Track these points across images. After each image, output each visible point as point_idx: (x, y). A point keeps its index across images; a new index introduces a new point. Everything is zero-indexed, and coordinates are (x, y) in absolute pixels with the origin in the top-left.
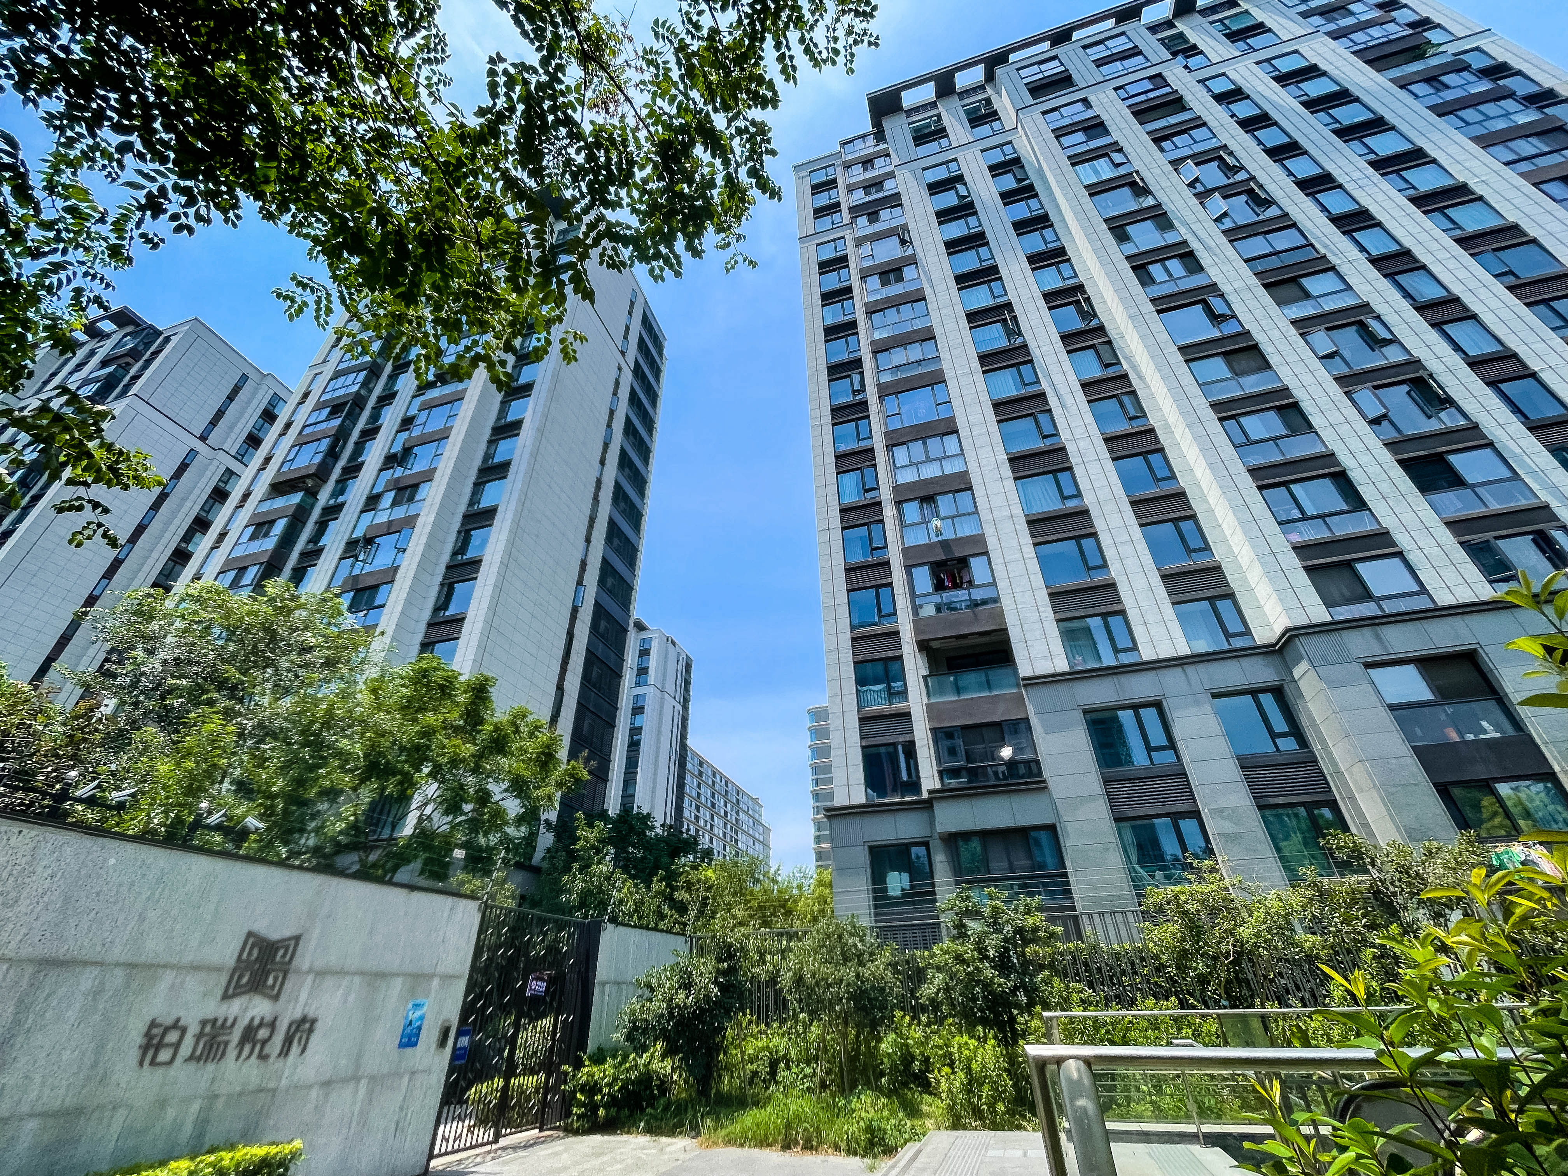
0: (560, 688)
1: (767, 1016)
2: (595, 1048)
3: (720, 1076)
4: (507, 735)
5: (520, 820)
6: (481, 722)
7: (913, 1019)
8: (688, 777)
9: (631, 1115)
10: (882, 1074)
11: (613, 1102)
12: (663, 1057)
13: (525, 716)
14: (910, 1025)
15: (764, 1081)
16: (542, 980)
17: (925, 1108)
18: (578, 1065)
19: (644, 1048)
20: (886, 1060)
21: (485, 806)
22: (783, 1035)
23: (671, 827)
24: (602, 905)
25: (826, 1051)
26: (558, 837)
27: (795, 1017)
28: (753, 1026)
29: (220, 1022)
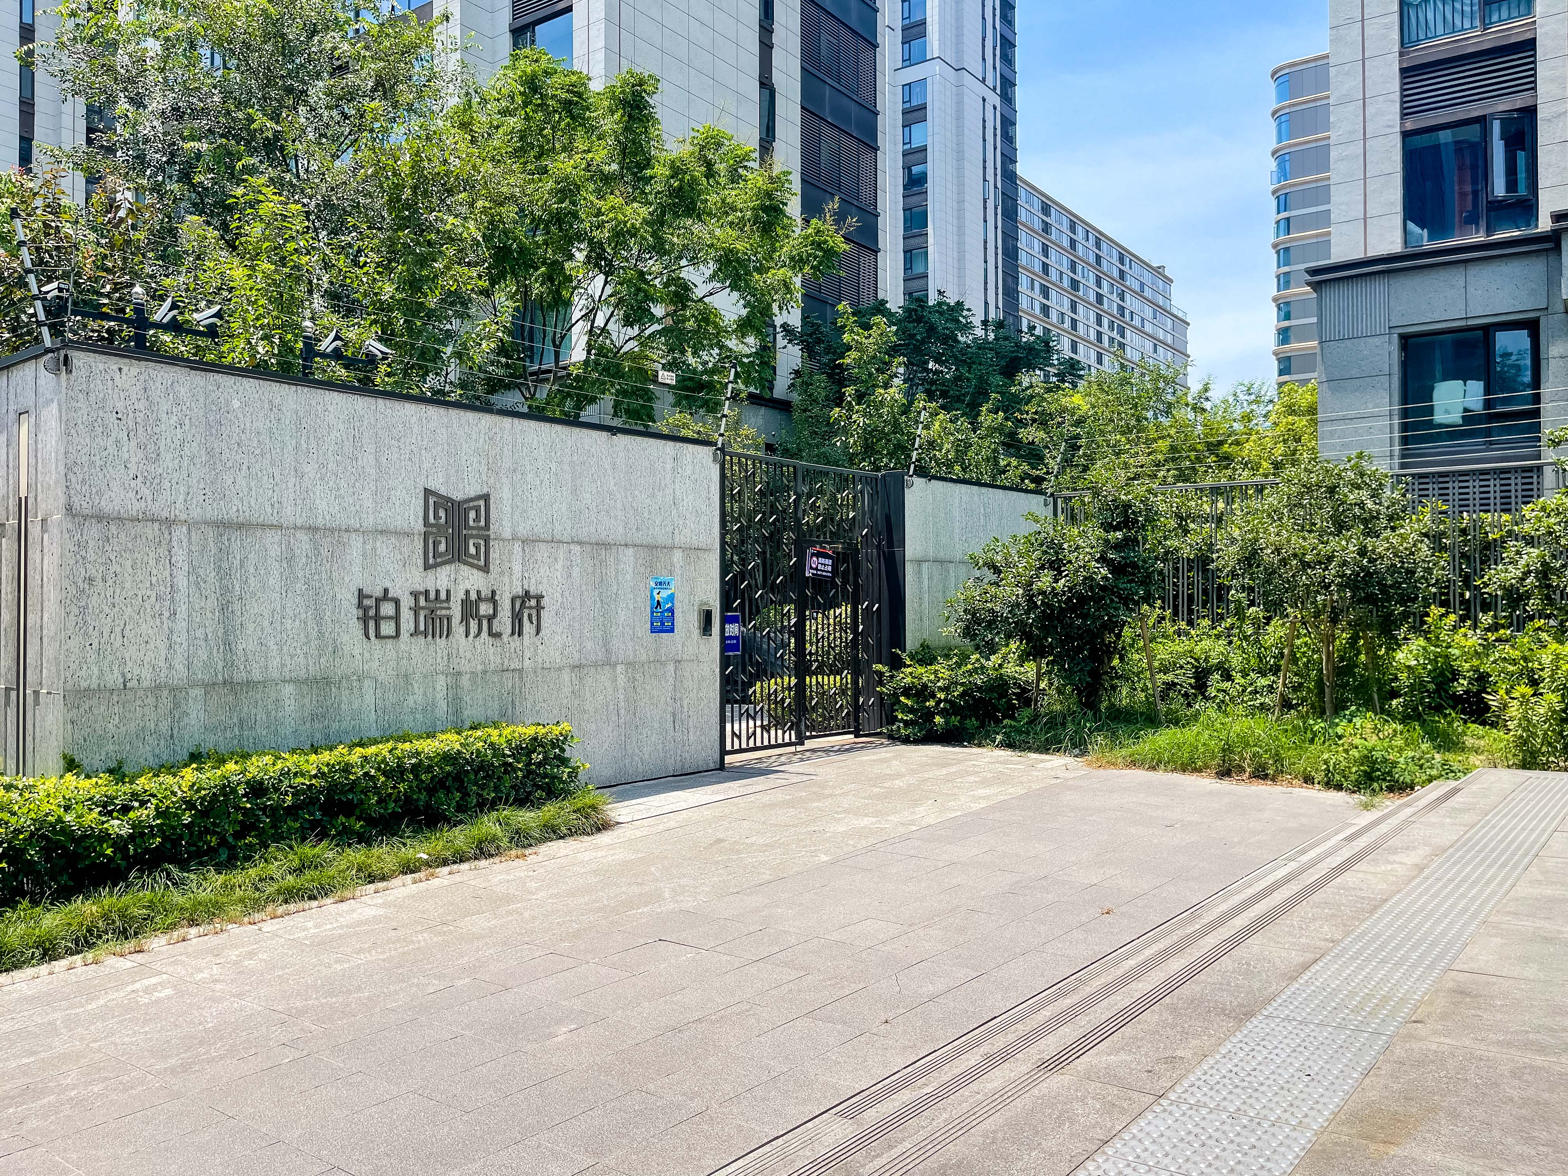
0: (766, 85)
1: (1190, 611)
2: (918, 645)
3: (1114, 688)
4: (694, 180)
5: (745, 326)
6: (648, 163)
7: (1463, 619)
8: (1022, 236)
9: (982, 725)
10: (1394, 694)
11: (952, 709)
12: (1022, 659)
13: (719, 145)
14: (1455, 628)
15: (1186, 695)
16: (826, 556)
17: (1469, 741)
18: (896, 664)
19: (992, 648)
20: (1403, 676)
21: (684, 307)
22: (1218, 637)
23: (1000, 325)
24: (902, 449)
25: (1294, 660)
26: (809, 349)
27: (1240, 613)
28: (1167, 624)
29: (432, 595)
